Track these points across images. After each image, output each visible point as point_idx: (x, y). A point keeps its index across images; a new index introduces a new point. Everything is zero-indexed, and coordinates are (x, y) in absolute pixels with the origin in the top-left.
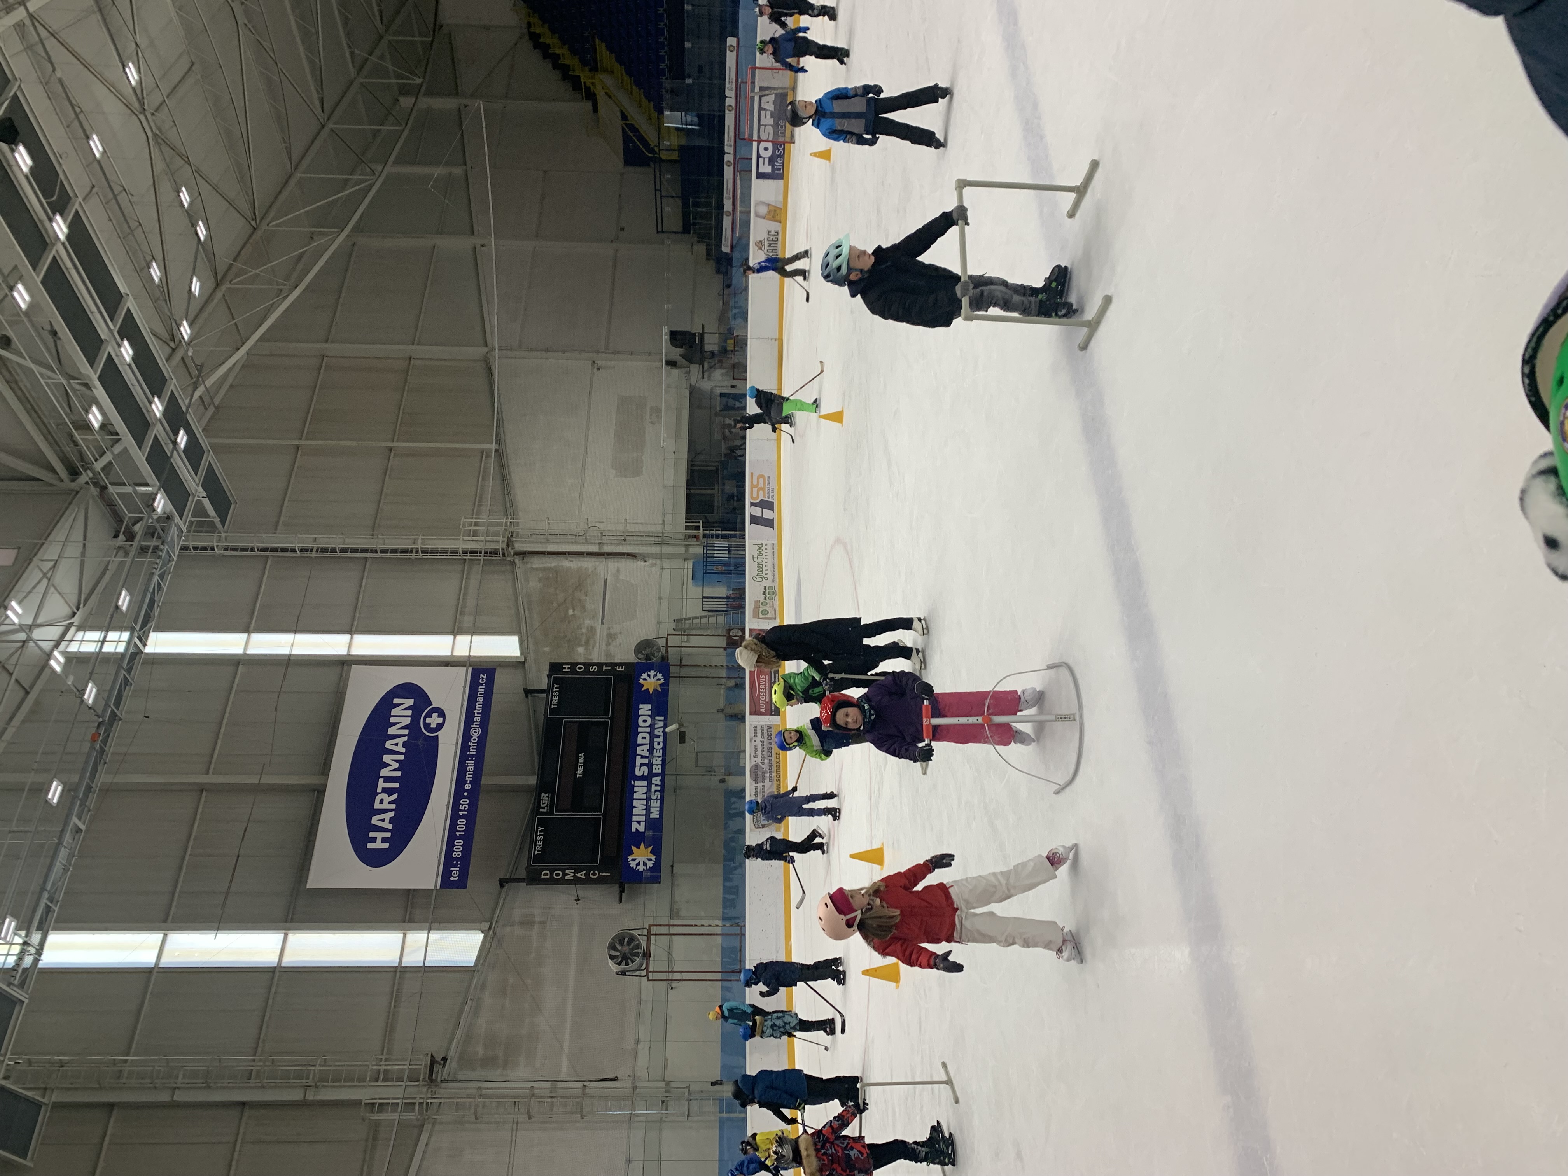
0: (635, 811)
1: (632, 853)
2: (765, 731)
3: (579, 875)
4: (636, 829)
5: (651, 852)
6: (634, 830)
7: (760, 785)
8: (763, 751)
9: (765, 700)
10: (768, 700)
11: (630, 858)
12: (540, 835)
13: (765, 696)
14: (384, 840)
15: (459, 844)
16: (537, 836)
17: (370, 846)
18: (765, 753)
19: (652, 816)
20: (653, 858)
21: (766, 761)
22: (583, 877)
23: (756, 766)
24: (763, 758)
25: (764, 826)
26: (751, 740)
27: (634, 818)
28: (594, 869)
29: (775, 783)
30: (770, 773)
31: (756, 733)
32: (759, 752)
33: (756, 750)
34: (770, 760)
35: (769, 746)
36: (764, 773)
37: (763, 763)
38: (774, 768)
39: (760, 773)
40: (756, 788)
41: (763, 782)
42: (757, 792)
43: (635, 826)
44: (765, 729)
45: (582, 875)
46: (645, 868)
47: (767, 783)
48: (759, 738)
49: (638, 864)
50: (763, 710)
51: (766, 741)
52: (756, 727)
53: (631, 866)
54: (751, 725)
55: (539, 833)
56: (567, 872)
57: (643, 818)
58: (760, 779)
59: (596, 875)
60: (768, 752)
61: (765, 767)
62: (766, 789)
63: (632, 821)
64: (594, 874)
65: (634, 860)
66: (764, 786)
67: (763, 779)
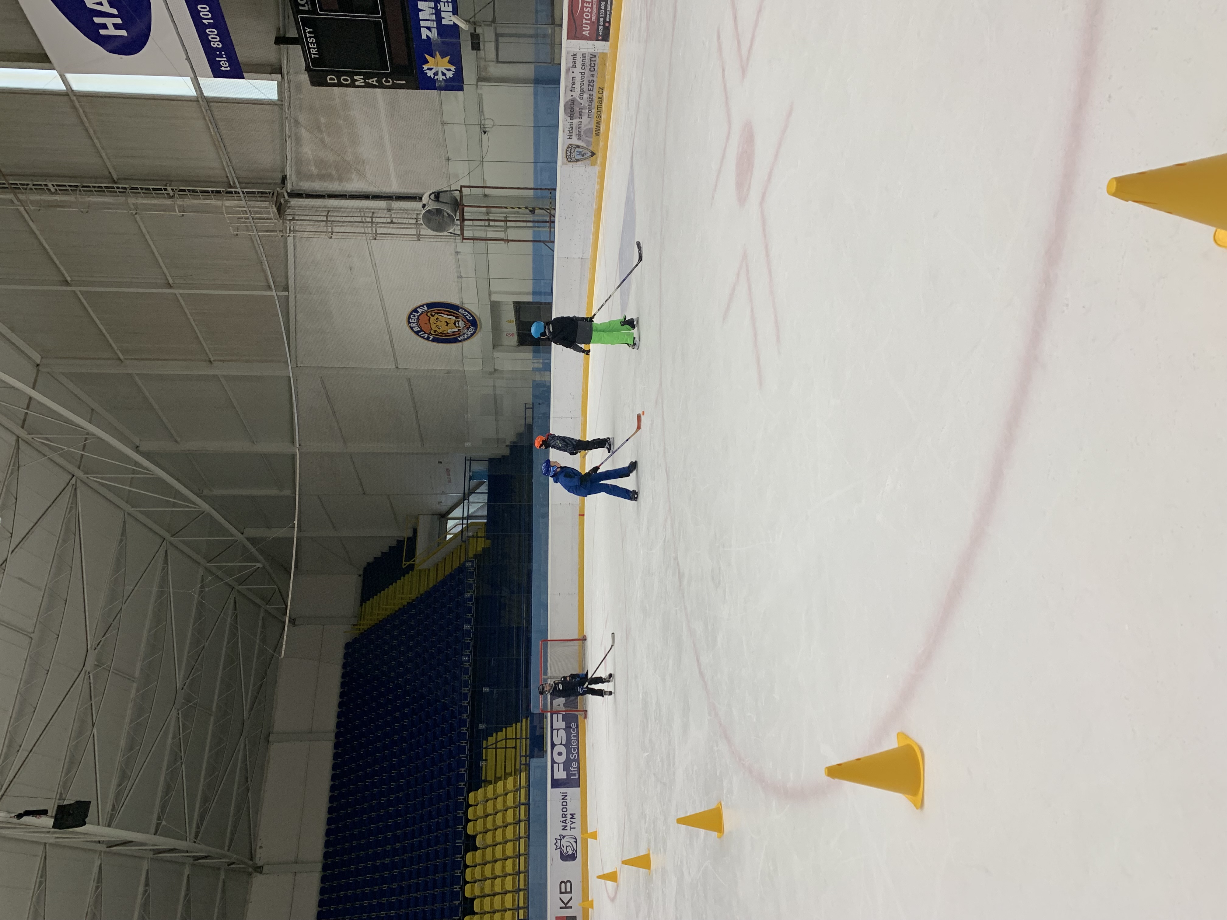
0: (422, 15)
1: (427, 62)
2: (587, 61)
3: (370, 81)
4: (427, 36)
5: (449, 62)
6: (424, 37)
7: (576, 121)
8: (582, 84)
9: (590, 19)
10: (594, 18)
11: (425, 67)
12: (310, 37)
13: (591, 13)
14: (117, 26)
15: (212, 34)
16: (306, 38)
17: (102, 32)
18: (585, 87)
19: (444, 22)
20: (453, 68)
21: (586, 96)
22: (375, 83)
23: (573, 101)
24: (582, 92)
25: (577, 160)
26: (567, 71)
27: (422, 23)
28: (387, 76)
29: (595, 120)
30: (590, 109)
31: (574, 62)
32: (577, 86)
33: (573, 84)
34: (591, 95)
35: (591, 78)
36: (581, 109)
37: (581, 98)
38: (595, 104)
39: (577, 109)
40: (571, 124)
41: (580, 117)
42: (571, 128)
43: (424, 33)
44: (588, 57)
45: (373, 81)
46: (444, 78)
47: (585, 119)
48: (578, 69)
49: (436, 74)
50: (586, 33)
51: (587, 72)
52: (575, 55)
53: (428, 75)
54: (568, 53)
55: (308, 35)
56: (356, 77)
57: (434, 24)
58: (576, 114)
59: (389, 82)
60: (589, 85)
61: (584, 102)
62: (582, 126)
63: (419, 28)
64: (387, 81)
65: (430, 69)
66: (581, 122)
67: (581, 115)
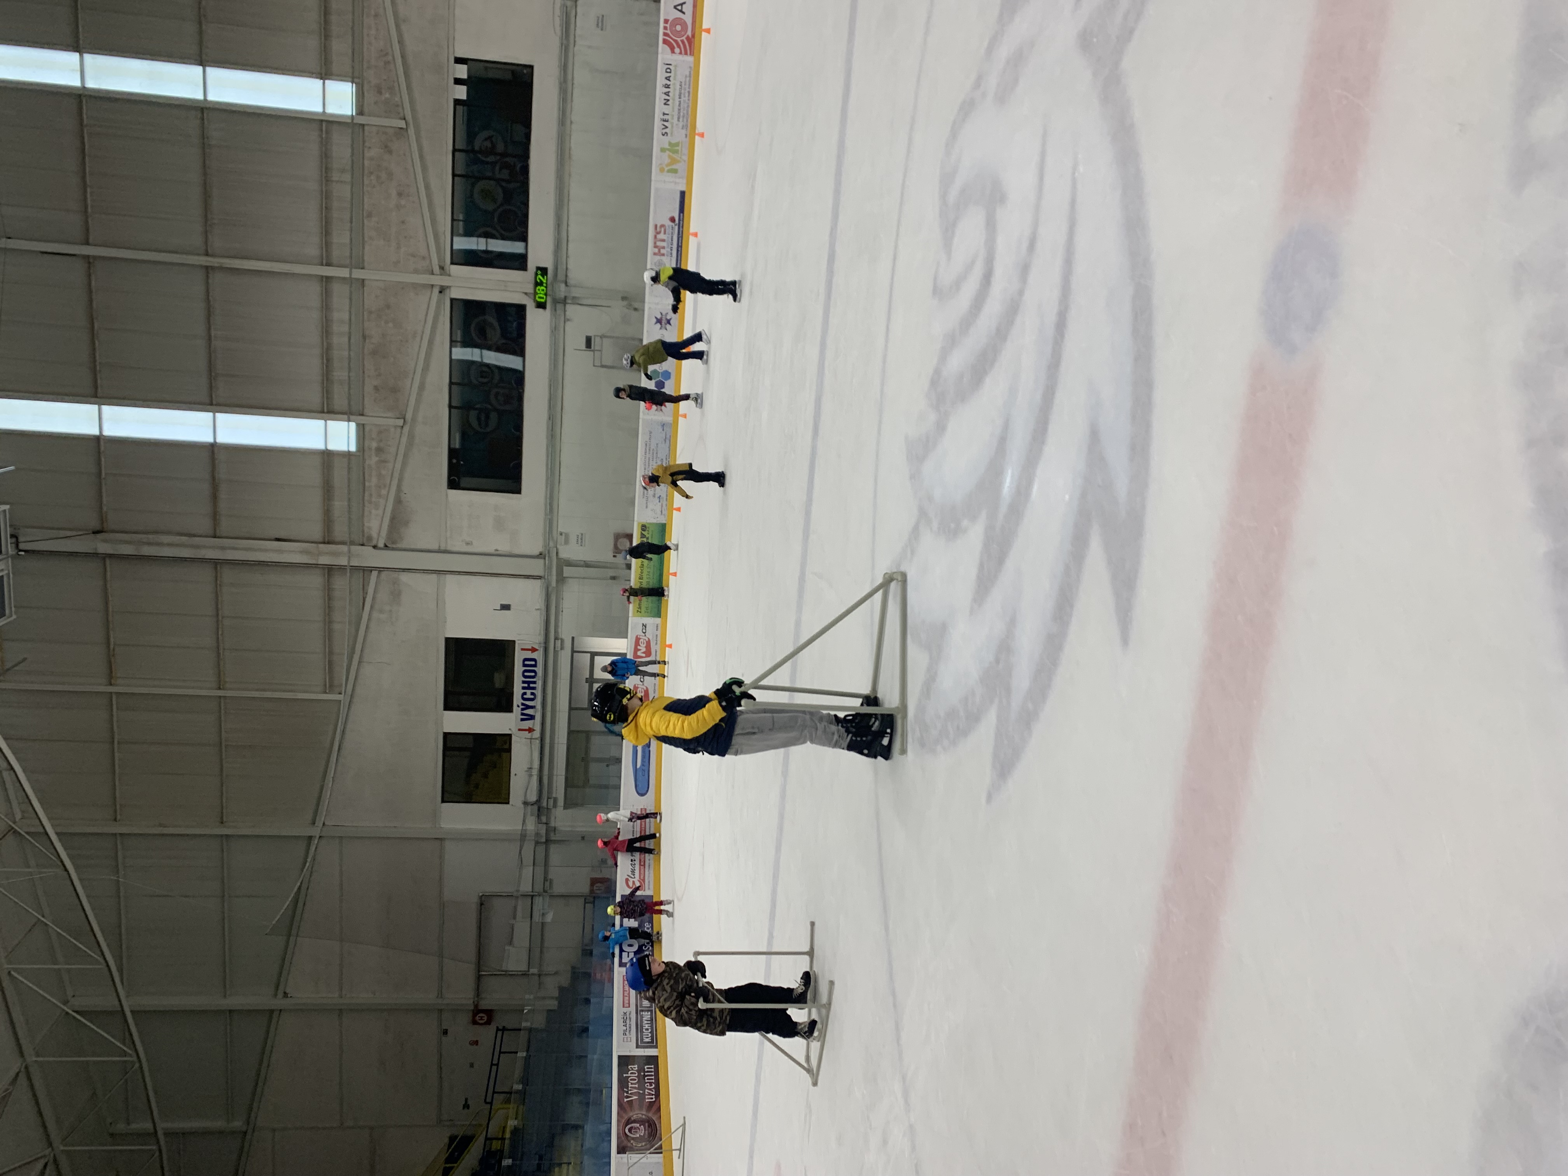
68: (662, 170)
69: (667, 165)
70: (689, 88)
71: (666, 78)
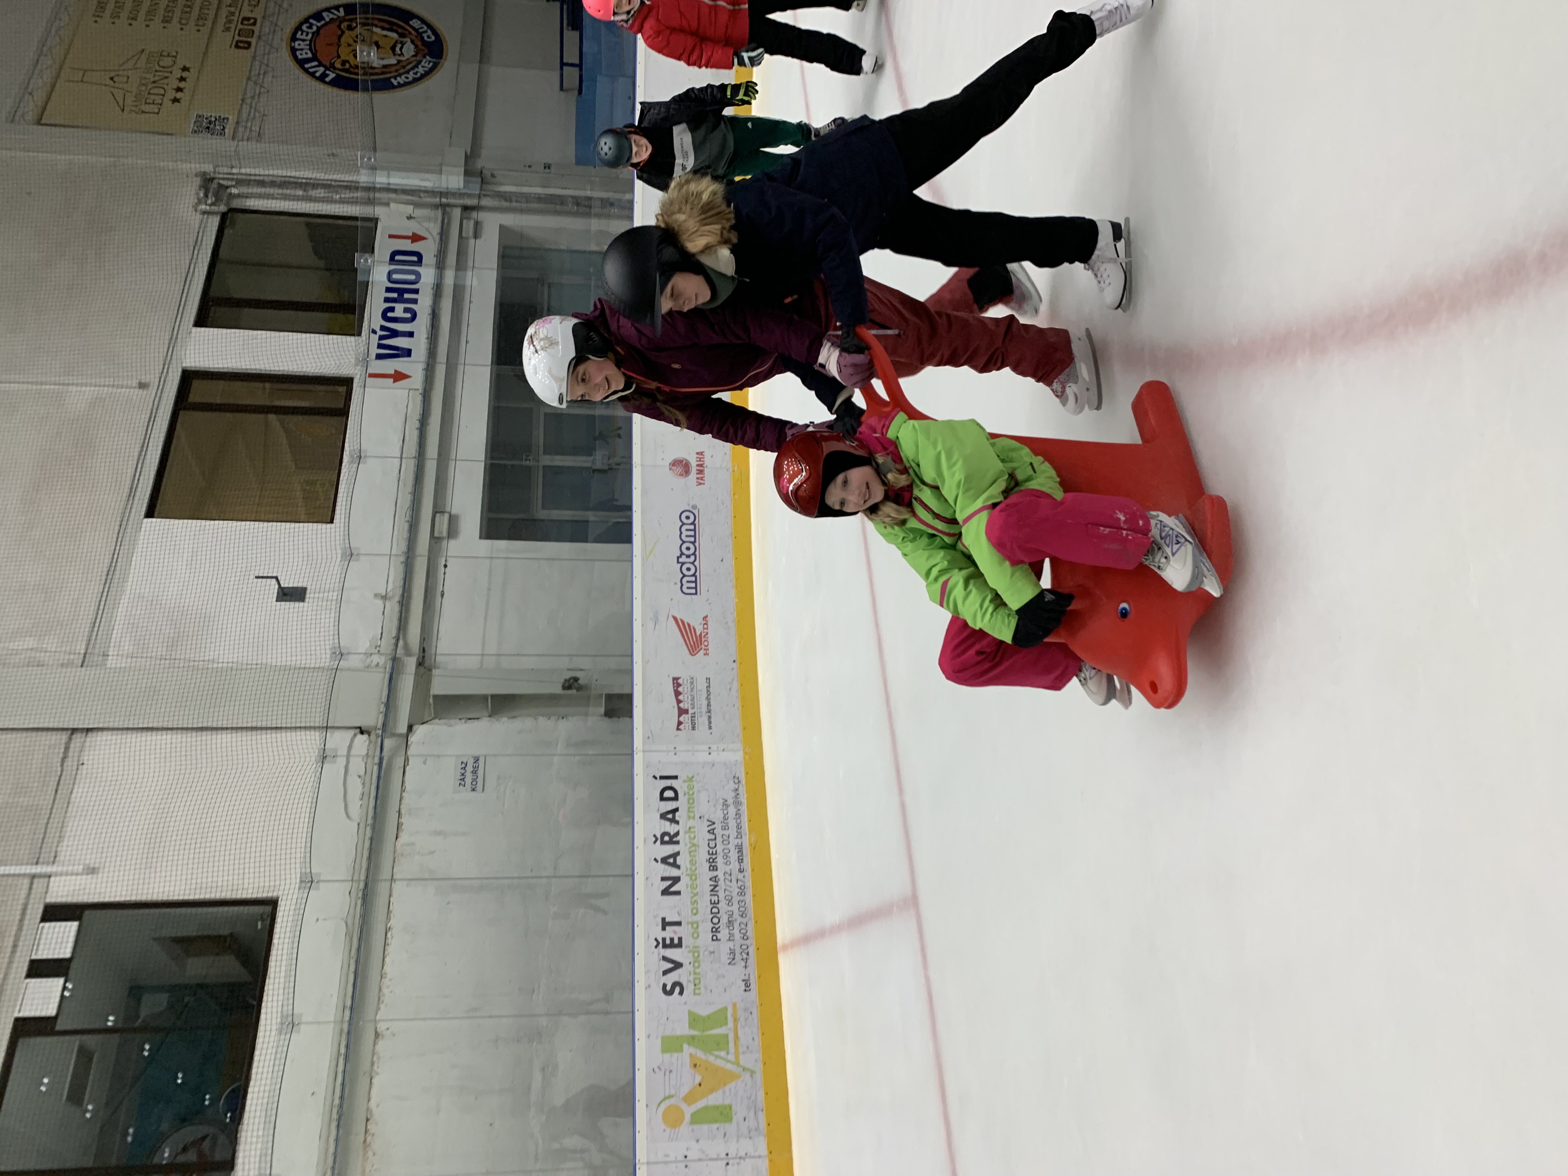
68: (673, 1119)
69: (689, 1099)
70: (739, 835)
71: (663, 816)
